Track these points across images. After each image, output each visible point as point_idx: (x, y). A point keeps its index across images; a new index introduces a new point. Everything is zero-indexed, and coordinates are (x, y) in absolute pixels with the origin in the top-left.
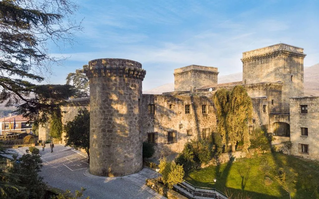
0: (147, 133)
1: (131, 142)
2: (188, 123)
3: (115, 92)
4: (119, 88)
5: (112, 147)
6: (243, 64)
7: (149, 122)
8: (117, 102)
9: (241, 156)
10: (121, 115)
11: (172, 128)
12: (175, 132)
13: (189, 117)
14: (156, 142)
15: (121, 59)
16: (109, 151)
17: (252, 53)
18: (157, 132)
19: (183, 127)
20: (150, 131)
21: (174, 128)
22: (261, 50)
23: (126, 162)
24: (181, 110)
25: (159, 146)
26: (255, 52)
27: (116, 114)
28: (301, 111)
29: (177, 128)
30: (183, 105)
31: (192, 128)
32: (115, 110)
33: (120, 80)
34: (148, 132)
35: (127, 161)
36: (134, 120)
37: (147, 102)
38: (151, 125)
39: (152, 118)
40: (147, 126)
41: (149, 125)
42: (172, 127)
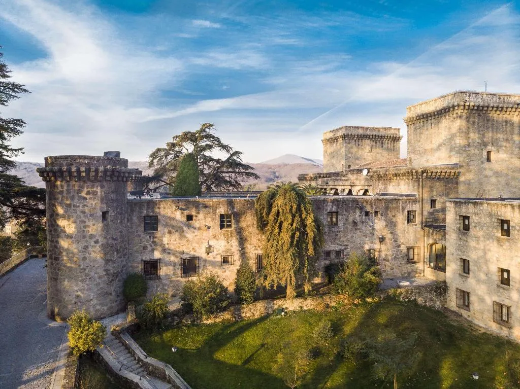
0: (142, 260)
1: (86, 276)
2: (226, 244)
3: (61, 204)
4: (67, 197)
5: (58, 281)
6: (408, 128)
7: (145, 243)
8: (63, 217)
9: (301, 307)
10: (70, 237)
11: (192, 253)
12: (199, 258)
13: (228, 235)
14: (159, 274)
15: (69, 156)
16: (56, 286)
17: (419, 108)
18: (160, 259)
19: (215, 250)
20: (146, 257)
21: (195, 253)
22: (431, 103)
23: (79, 304)
24: (211, 224)
25: (164, 281)
26: (423, 106)
27: (63, 235)
28: (462, 226)
29: (201, 253)
30: (215, 214)
31: (234, 252)
32: (62, 230)
33: (68, 186)
34: (144, 258)
35: (81, 302)
36: (93, 244)
37: (141, 213)
38: (149, 248)
39: (150, 237)
40: (142, 248)
41: (145, 248)
42: (191, 251)
